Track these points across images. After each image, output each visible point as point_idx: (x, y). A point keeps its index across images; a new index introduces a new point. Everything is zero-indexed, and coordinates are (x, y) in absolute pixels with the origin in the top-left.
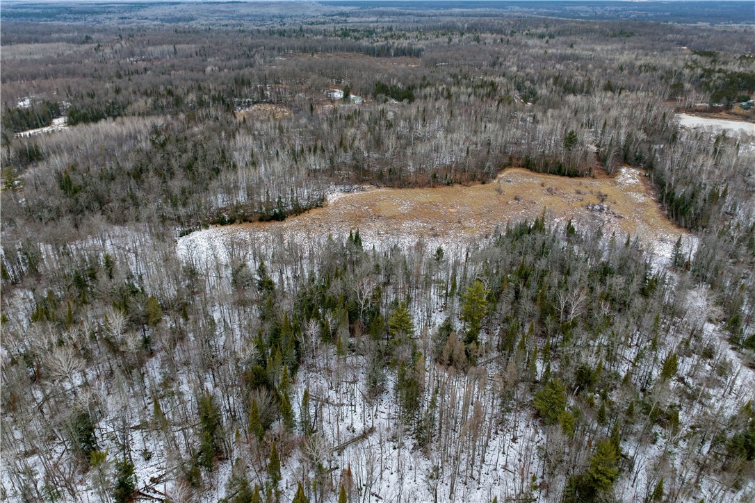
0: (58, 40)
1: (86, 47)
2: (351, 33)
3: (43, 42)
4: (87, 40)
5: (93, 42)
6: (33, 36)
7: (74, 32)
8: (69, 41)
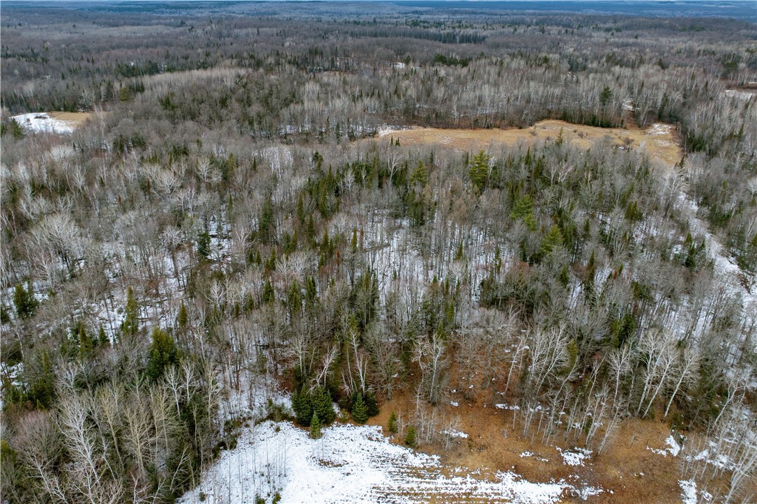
0: (157, 24)
1: (181, 29)
2: (422, 24)
3: (145, 25)
4: (182, 24)
5: (187, 26)
6: (136, 22)
7: (171, 19)
8: (166, 25)
